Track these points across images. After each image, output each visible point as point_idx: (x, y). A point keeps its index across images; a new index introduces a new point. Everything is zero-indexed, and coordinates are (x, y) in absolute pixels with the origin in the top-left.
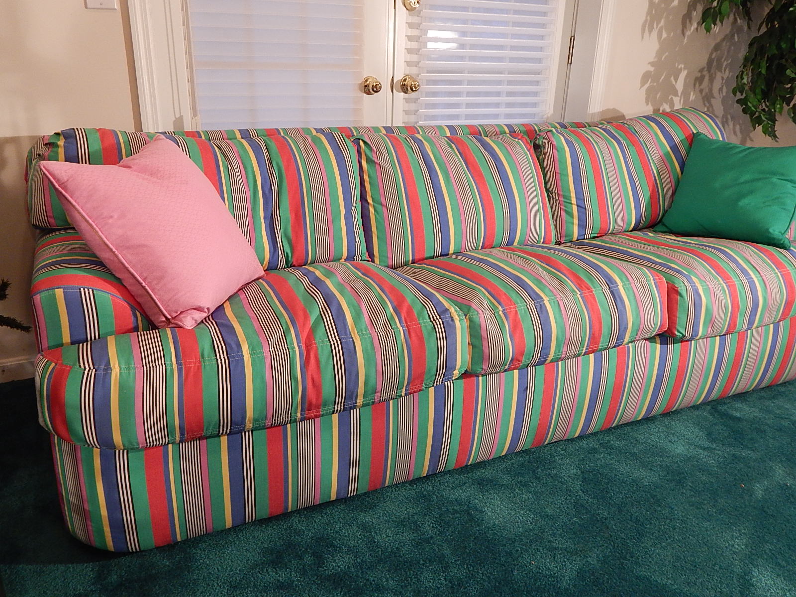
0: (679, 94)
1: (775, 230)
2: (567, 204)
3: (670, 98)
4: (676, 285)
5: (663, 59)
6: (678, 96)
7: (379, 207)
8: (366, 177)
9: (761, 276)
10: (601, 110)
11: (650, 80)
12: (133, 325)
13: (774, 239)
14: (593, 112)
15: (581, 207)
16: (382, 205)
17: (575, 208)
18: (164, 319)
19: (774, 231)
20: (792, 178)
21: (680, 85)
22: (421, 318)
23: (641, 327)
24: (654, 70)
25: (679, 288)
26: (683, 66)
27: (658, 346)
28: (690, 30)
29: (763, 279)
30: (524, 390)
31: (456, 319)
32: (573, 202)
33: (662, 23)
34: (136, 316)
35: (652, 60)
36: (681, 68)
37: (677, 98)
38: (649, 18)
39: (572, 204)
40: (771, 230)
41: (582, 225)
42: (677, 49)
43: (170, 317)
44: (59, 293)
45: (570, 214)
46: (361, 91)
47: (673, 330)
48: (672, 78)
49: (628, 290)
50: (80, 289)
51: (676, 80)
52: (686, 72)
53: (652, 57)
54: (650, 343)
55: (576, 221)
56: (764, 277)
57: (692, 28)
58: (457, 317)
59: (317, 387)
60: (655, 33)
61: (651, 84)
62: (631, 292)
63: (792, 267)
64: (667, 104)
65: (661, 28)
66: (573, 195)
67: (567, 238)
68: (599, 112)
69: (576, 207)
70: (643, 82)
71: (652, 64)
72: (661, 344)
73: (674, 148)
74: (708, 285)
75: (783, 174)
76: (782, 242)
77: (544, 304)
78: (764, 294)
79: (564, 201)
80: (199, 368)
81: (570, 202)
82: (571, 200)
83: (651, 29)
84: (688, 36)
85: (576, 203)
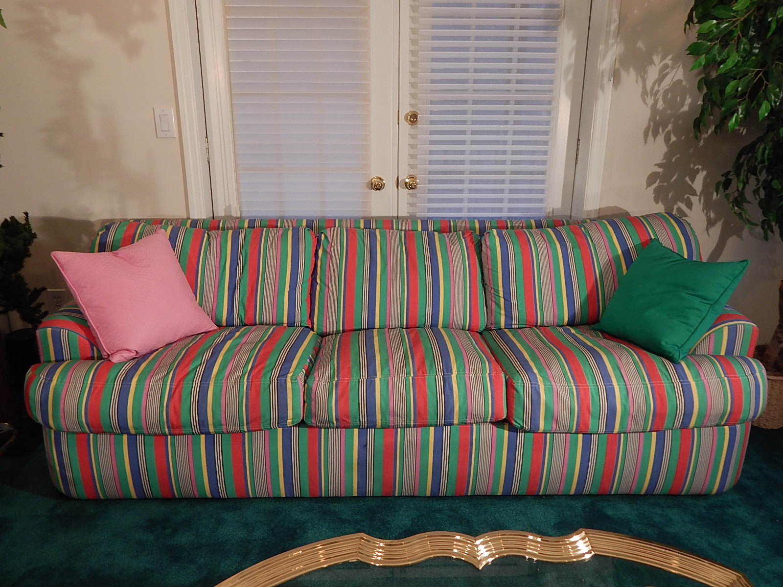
0: (698, 193)
1: (668, 342)
2: (496, 296)
3: (686, 197)
4: (514, 381)
5: (673, 160)
6: (697, 195)
7: (323, 286)
8: (319, 263)
9: (626, 385)
10: (598, 208)
11: (658, 181)
12: (90, 355)
13: (665, 351)
14: (589, 209)
15: (508, 301)
16: (325, 284)
17: (502, 300)
18: (106, 354)
19: (667, 343)
20: (700, 294)
21: (698, 184)
22: (264, 378)
23: (469, 412)
24: (663, 171)
25: (516, 384)
26: (700, 167)
27: (506, 433)
28: (707, 133)
29: (627, 388)
30: (364, 446)
31: (288, 382)
32: (500, 295)
33: (670, 127)
34: (93, 350)
35: (659, 162)
36: (698, 168)
37: (695, 197)
38: (652, 124)
39: (500, 297)
40: (663, 343)
41: (509, 316)
42: (691, 151)
43: (109, 353)
44: (49, 330)
45: (499, 306)
47: (512, 420)
48: (687, 179)
49: (460, 379)
50: (61, 330)
51: (693, 181)
52: (705, 173)
53: (660, 159)
54: (496, 428)
55: (503, 312)
56: (629, 387)
57: (710, 131)
58: (289, 380)
59: (177, 413)
60: (661, 138)
61: (660, 184)
62: (463, 381)
63: (668, 380)
64: (682, 203)
65: (669, 132)
66: (501, 289)
67: (496, 326)
68: (595, 210)
69: (503, 299)
70: (649, 184)
71: (659, 165)
72: (509, 431)
73: (626, 252)
74: (552, 386)
75: (693, 290)
76: (671, 355)
77: (375, 380)
78: (624, 401)
79: (495, 294)
80: (102, 388)
81: (497, 294)
82: (499, 294)
83: (655, 135)
84: (704, 139)
85: (502, 296)
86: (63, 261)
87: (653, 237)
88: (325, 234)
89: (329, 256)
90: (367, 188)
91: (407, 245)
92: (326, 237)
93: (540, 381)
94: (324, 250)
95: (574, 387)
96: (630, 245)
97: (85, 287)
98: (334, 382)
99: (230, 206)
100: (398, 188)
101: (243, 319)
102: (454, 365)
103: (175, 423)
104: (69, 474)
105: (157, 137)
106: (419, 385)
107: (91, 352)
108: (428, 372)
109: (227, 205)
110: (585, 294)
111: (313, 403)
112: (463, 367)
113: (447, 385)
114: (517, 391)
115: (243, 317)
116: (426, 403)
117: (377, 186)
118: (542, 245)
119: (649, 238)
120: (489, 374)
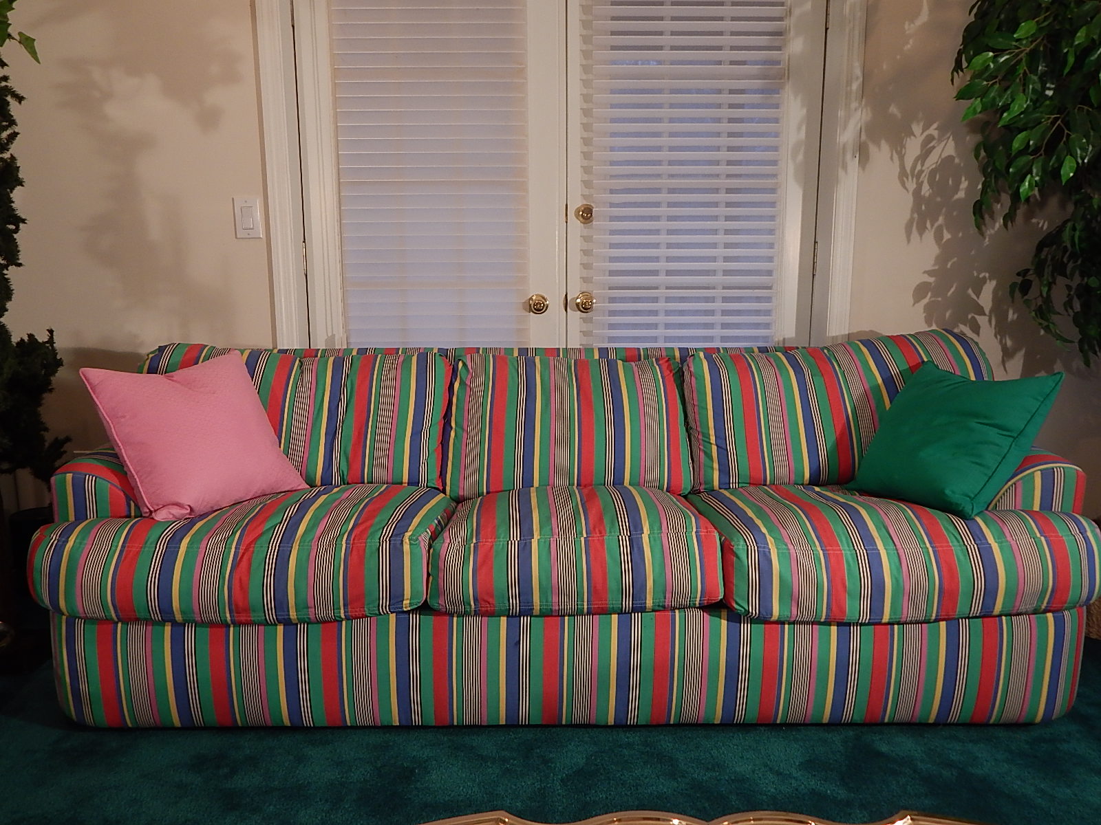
0: (987, 312)
1: (955, 491)
2: (706, 444)
3: (970, 316)
4: (733, 543)
5: (949, 266)
6: (985, 314)
7: (459, 430)
8: (454, 401)
9: (897, 550)
10: (847, 333)
11: (929, 294)
12: (126, 513)
13: (951, 504)
14: (834, 335)
15: (722, 449)
16: (463, 429)
17: (714, 448)
18: (148, 511)
19: (953, 492)
20: (997, 422)
21: (986, 299)
22: (370, 538)
23: (669, 589)
24: (934, 281)
25: (736, 547)
26: (987, 275)
27: (724, 623)
28: (993, 228)
29: (898, 553)
30: (516, 644)
31: (406, 542)
32: (711, 442)
33: (941, 220)
34: (129, 505)
35: (929, 268)
36: (984, 277)
37: (983, 317)
38: (916, 216)
39: (711, 444)
40: (947, 492)
41: (725, 470)
42: (973, 253)
43: (152, 509)
44: (69, 476)
45: (710, 457)
46: (526, 310)
47: (731, 600)
48: (970, 291)
49: (655, 540)
50: (86, 476)
51: (978, 294)
52: (994, 283)
53: (930, 264)
54: (709, 616)
55: (716, 465)
56: (901, 552)
57: (997, 225)
58: (407, 540)
60: (929, 235)
61: (933, 299)
62: (658, 542)
63: (958, 541)
64: (966, 325)
65: (940, 227)
66: (712, 432)
67: (707, 486)
68: (843, 335)
69: (716, 447)
70: (917, 299)
71: (929, 273)
72: (728, 620)
73: (889, 381)
74: (788, 549)
75: (986, 417)
76: (961, 509)
77: (531, 543)
78: (895, 573)
79: (703, 440)
80: (138, 553)
81: (707, 440)
82: (710, 439)
83: (922, 228)
84: (991, 236)
85: (714, 443)
86: (95, 381)
87: (926, 360)
88: (463, 361)
89: (468, 389)
90: (524, 311)
91: (579, 377)
92: (464, 364)
93: (772, 543)
94: (462, 383)
95: (821, 552)
96: (894, 370)
97: (124, 417)
98: (472, 545)
99: (333, 336)
100: (566, 310)
101: (345, 477)
102: (645, 522)
103: (241, 604)
104: (83, 687)
105: (236, 238)
106: (595, 549)
107: (126, 508)
108: (608, 530)
109: (330, 334)
110: (832, 438)
111: (441, 575)
112: (658, 524)
113: (635, 549)
114: (738, 557)
115: (345, 473)
116: (604, 574)
117: (538, 308)
118: (769, 373)
119: (920, 361)
120: (696, 532)
